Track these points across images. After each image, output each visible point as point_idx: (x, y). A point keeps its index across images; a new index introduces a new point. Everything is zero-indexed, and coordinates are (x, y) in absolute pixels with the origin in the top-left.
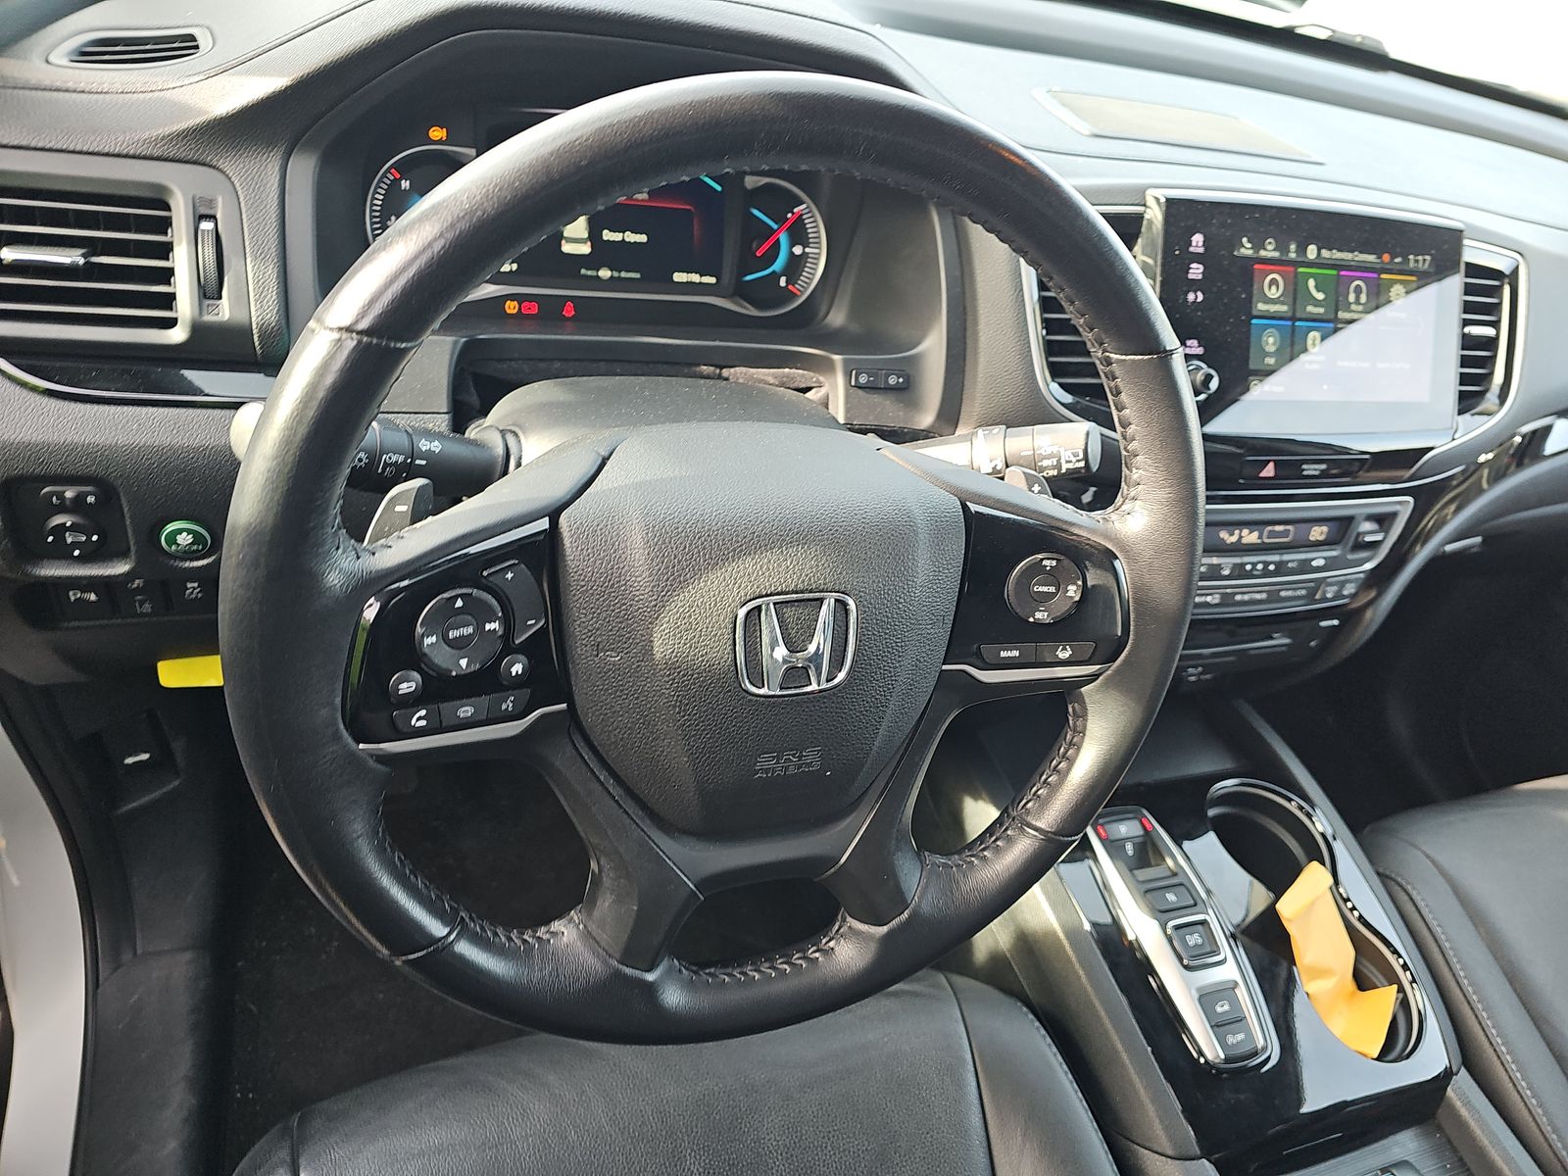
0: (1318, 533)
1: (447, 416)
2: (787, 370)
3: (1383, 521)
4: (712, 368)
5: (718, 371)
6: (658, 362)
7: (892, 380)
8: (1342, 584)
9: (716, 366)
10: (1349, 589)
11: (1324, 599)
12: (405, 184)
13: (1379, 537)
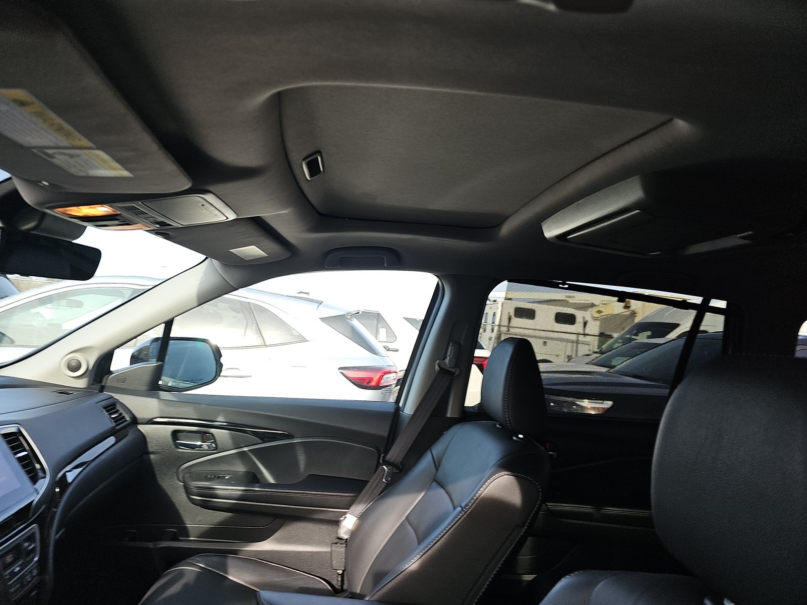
0: (9, 559)
3: (30, 538)
8: (31, 572)
10: (35, 572)
11: (29, 582)
13: (33, 546)
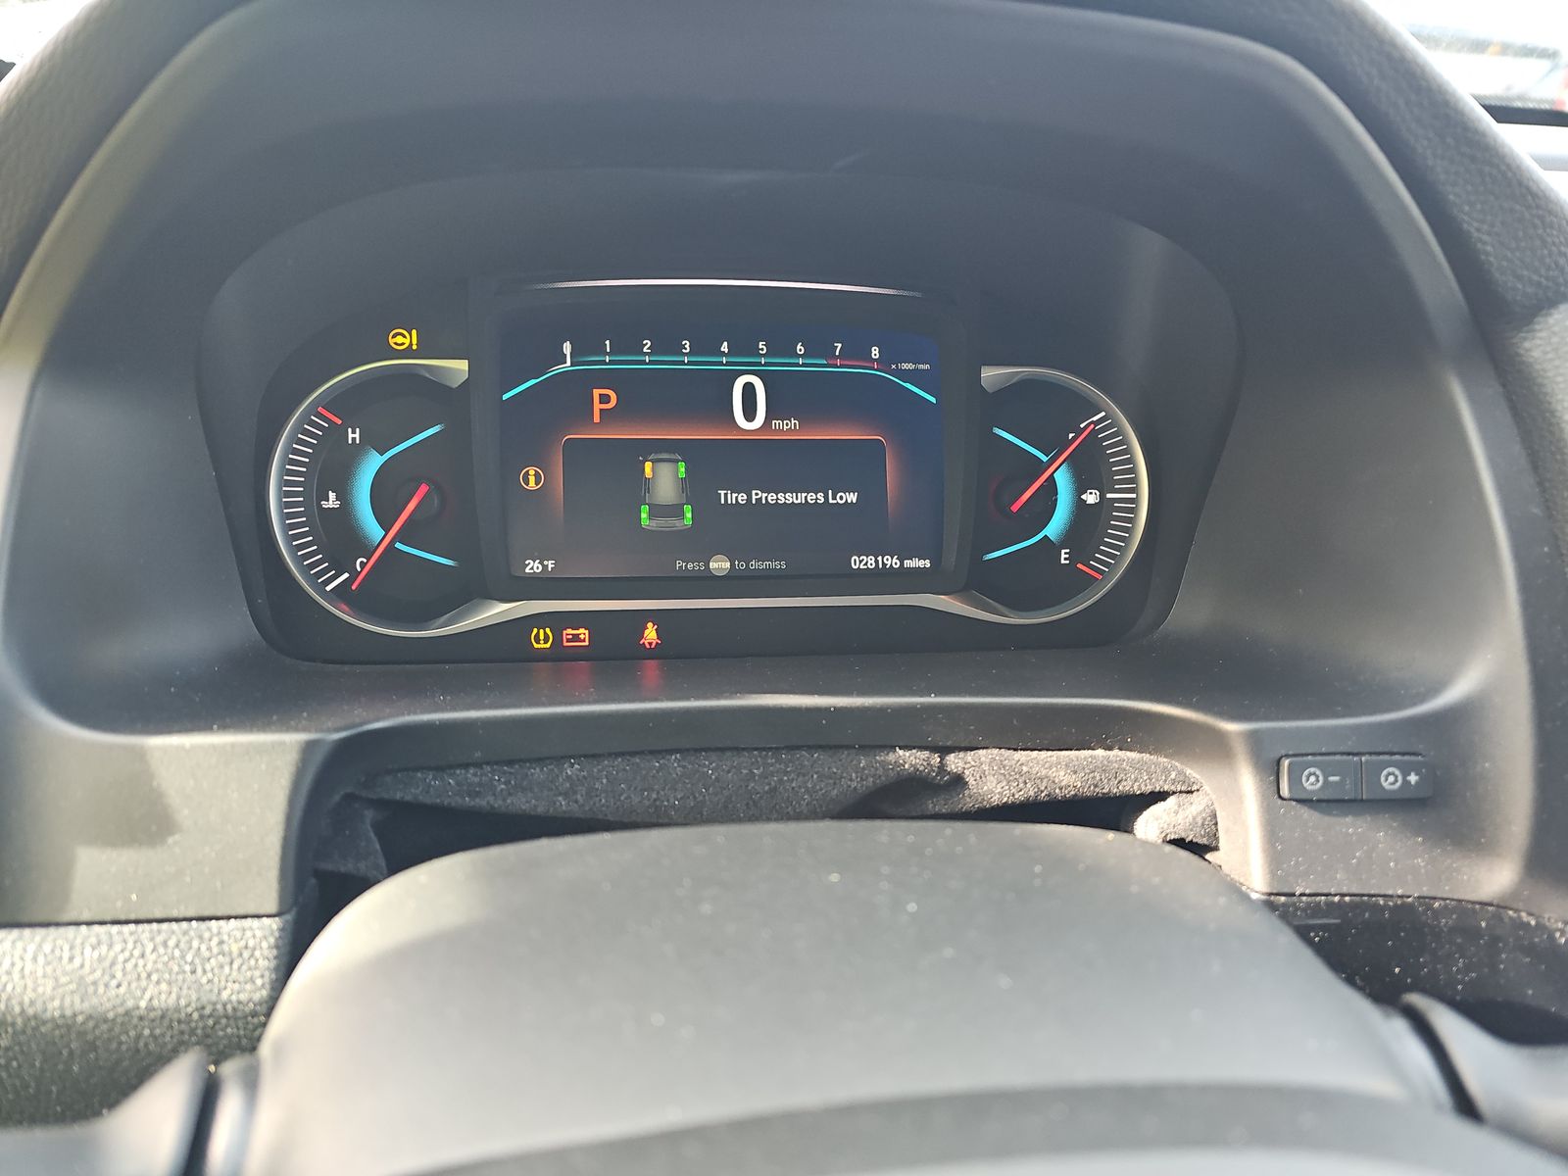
1: (274, 924)
2: (1100, 752)
4: (925, 754)
5: (936, 759)
6: (799, 748)
7: (1390, 780)
9: (934, 749)
12: (354, 436)
